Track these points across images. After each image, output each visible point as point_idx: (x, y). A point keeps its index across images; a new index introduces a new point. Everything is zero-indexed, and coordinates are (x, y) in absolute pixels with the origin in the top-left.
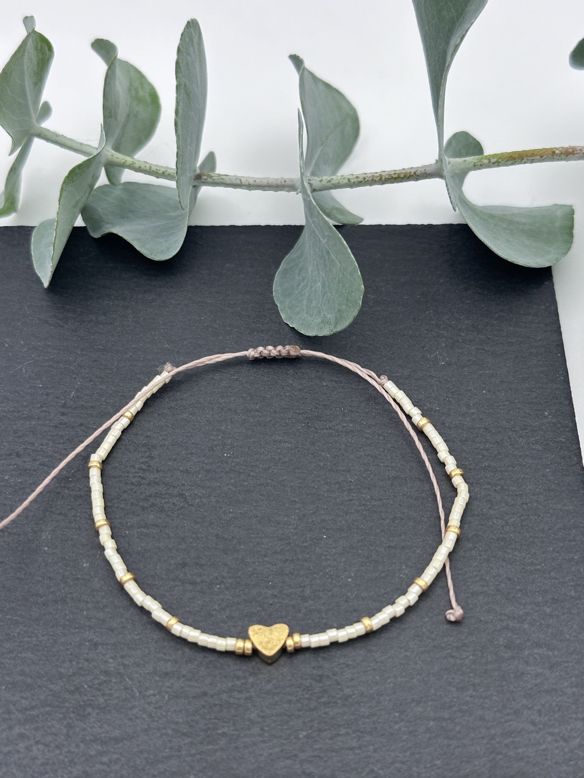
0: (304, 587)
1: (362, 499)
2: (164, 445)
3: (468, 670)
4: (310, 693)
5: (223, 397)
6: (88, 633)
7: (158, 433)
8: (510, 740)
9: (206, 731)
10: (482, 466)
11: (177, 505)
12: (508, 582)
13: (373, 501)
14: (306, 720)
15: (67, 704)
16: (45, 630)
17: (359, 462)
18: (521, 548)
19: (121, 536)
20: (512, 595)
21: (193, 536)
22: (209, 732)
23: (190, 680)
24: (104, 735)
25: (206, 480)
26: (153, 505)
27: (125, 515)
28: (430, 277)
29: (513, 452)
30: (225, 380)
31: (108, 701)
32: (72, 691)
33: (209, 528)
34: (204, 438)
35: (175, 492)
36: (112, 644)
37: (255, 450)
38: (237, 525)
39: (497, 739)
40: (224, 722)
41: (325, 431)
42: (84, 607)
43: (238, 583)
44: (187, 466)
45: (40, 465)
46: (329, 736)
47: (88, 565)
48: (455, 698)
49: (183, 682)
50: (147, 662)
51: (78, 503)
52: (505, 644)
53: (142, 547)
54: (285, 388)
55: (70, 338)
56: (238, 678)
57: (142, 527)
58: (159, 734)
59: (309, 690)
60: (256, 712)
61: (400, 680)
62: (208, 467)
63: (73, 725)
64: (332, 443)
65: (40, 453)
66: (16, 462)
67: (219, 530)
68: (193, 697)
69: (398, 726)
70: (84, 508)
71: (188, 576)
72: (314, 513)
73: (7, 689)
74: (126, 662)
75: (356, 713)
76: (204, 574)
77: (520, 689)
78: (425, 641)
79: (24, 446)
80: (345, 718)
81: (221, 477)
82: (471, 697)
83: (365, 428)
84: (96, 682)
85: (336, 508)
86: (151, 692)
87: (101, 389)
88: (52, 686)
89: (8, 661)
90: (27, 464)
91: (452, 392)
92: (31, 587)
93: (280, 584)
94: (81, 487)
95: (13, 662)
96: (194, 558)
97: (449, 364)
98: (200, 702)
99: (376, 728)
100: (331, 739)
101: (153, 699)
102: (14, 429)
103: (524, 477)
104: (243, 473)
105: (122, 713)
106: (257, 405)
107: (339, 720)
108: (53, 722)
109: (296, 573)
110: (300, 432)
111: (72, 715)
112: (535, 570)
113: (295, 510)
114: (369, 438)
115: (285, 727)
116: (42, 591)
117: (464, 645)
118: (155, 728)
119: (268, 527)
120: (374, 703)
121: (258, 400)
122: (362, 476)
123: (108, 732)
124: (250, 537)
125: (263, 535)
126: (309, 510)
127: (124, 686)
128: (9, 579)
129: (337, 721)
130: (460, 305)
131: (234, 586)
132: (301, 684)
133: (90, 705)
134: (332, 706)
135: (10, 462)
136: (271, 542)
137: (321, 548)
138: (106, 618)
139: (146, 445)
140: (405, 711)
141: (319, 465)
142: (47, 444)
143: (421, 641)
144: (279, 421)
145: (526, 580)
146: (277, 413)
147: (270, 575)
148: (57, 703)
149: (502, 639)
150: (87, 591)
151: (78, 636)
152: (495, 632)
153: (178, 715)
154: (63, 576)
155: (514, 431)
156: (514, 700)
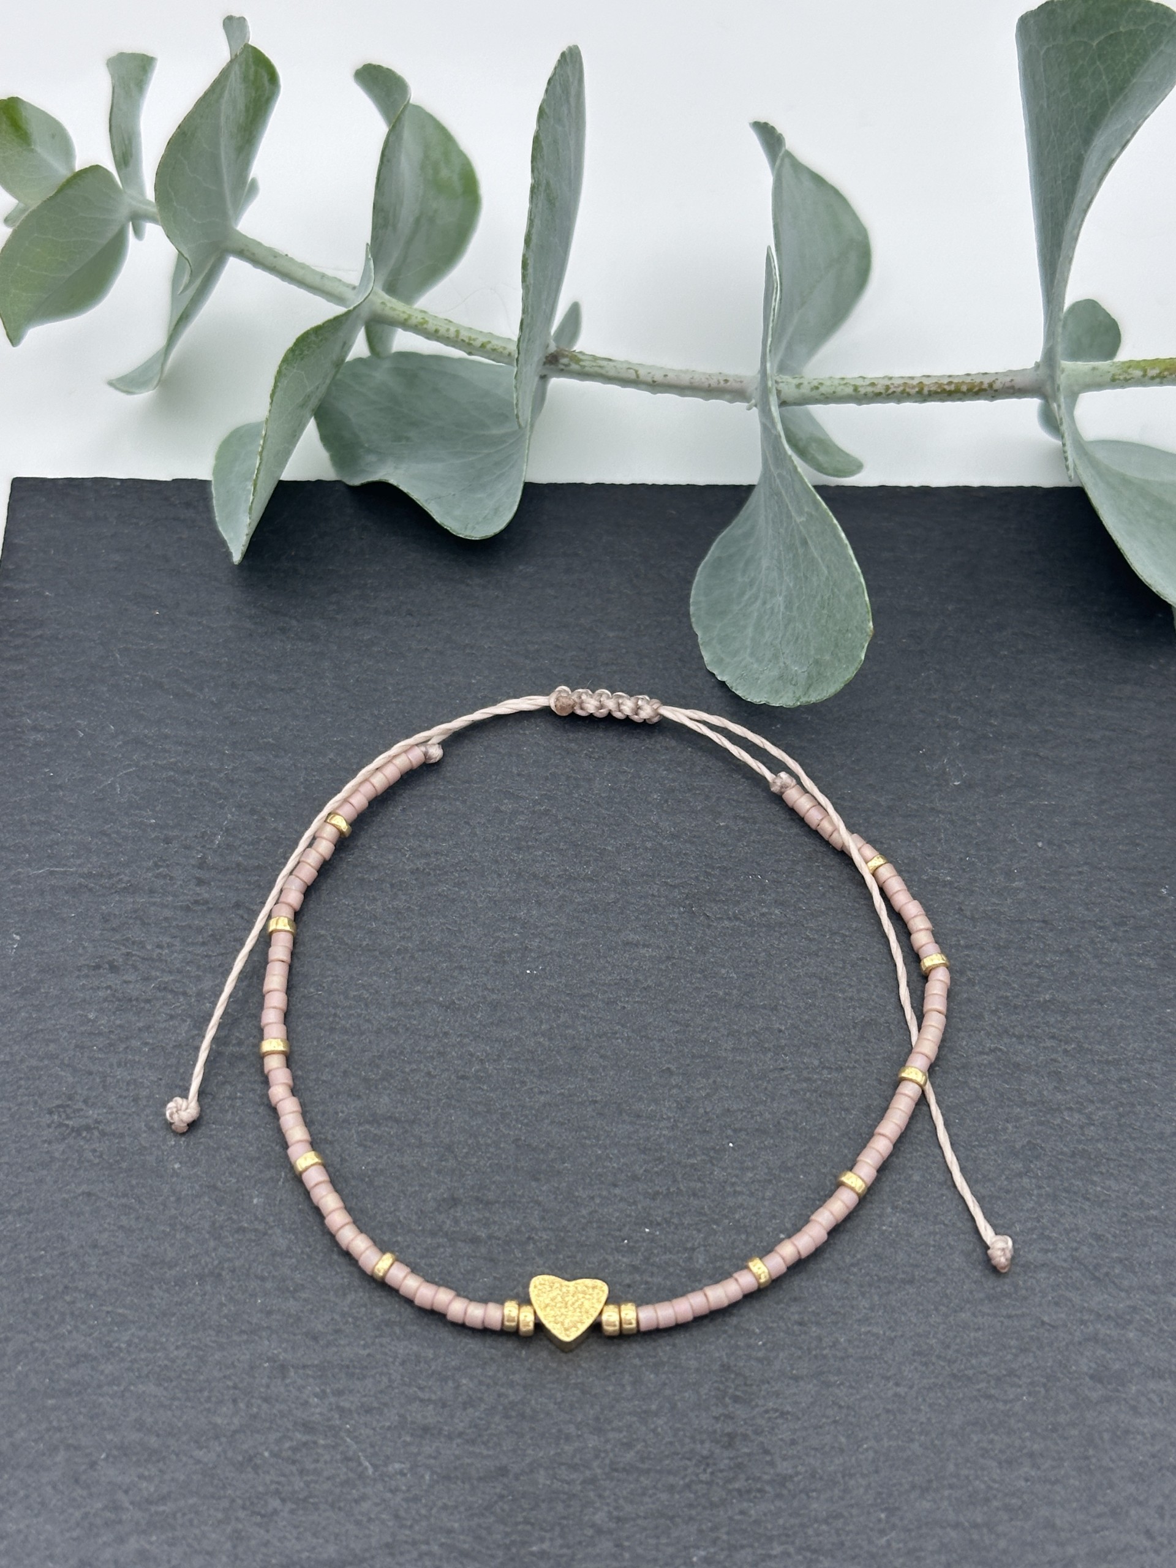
0: (693, 1249)
1: (802, 1066)
2: (406, 950)
3: (1020, 1425)
4: (709, 1470)
5: (520, 849)
6: (267, 1343)
7: (392, 923)
9: (508, 1548)
11: (434, 1077)
12: (1094, 1243)
13: (825, 1072)
14: (704, 1527)
15: (229, 1492)
16: (182, 1337)
17: (795, 990)
18: (1120, 1172)
19: (326, 1139)
20: (1105, 1270)
21: (470, 1142)
22: (514, 1550)
23: (473, 1442)
24: (307, 1554)
25: (492, 1024)
26: (388, 1076)
27: (331, 1097)
28: (926, 599)
29: (1099, 971)
30: (523, 813)
31: (312, 1485)
32: (242, 1464)
33: (501, 1126)
34: (485, 935)
35: (429, 1049)
36: (316, 1366)
37: (588, 961)
38: (557, 1120)
40: (542, 1529)
41: (727, 923)
42: (258, 1289)
43: (562, 1240)
44: (453, 994)
45: (159, 989)
46: (749, 1559)
47: (261, 1200)
48: (994, 1481)
49: (458, 1445)
50: (385, 1405)
51: (237, 1071)
52: (1091, 1371)
53: (368, 1164)
54: (644, 831)
55: (209, 719)
56: (568, 1438)
57: (369, 1122)
58: (415, 1554)
59: (708, 1465)
60: (606, 1508)
61: (886, 1445)
62: (494, 996)
63: (243, 1534)
64: (739, 949)
65: (157, 964)
66: (109, 983)
67: (520, 1130)
68: (480, 1479)
69: (885, 1539)
70: (249, 1081)
71: (462, 1225)
72: (708, 1096)
73: (111, 1459)
74: (347, 1405)
75: (802, 1512)
76: (495, 1222)
77: (1122, 1463)
78: (933, 1364)
79: (124, 950)
80: (781, 1522)
81: (521, 1019)
82: (1027, 1480)
83: (805, 918)
84: (287, 1445)
85: (752, 1084)
86: (397, 1466)
87: (275, 829)
88: (199, 1454)
89: (111, 1401)
90: (131, 986)
91: (977, 844)
92: (149, 1247)
94: (243, 1037)
95: (120, 1402)
96: (473, 1187)
97: (969, 785)
98: (494, 1487)
99: (842, 1544)
101: (402, 1482)
102: (102, 914)
103: (1122, 1027)
104: (566, 1011)
105: (340, 1509)
106: (588, 868)
107: (769, 1526)
108: (203, 1528)
109: (676, 1220)
110: (676, 926)
111: (241, 1514)
112: (1148, 1218)
113: (670, 1090)
114: (814, 939)
115: (664, 1540)
116: (171, 1254)
117: (1011, 1373)
118: (406, 1542)
119: (617, 1123)
120: (837, 1492)
121: (591, 856)
122: (801, 1019)
123: (314, 1548)
124: (583, 1146)
125: (608, 1142)
126: (698, 1090)
127: (341, 1453)
128: (105, 1230)
129: (766, 1528)
130: (989, 660)
131: (553, 1247)
132: (692, 1451)
133: (277, 1492)
134: (755, 1497)
135: (97, 983)
136: (624, 1156)
137: (723, 1169)
138: (302, 1311)
139: (369, 950)
140: (898, 1509)
141: (716, 995)
142: (170, 945)
143: (926, 1364)
144: (633, 900)
145: (1131, 1238)
146: (628, 885)
147: (624, 1225)
148: (211, 1490)
149: (1085, 1360)
150: (262, 1254)
151: (248, 1349)
152: (1071, 1347)
153: (452, 1514)
154: (214, 1223)
155: (1101, 928)
156: (1111, 1486)
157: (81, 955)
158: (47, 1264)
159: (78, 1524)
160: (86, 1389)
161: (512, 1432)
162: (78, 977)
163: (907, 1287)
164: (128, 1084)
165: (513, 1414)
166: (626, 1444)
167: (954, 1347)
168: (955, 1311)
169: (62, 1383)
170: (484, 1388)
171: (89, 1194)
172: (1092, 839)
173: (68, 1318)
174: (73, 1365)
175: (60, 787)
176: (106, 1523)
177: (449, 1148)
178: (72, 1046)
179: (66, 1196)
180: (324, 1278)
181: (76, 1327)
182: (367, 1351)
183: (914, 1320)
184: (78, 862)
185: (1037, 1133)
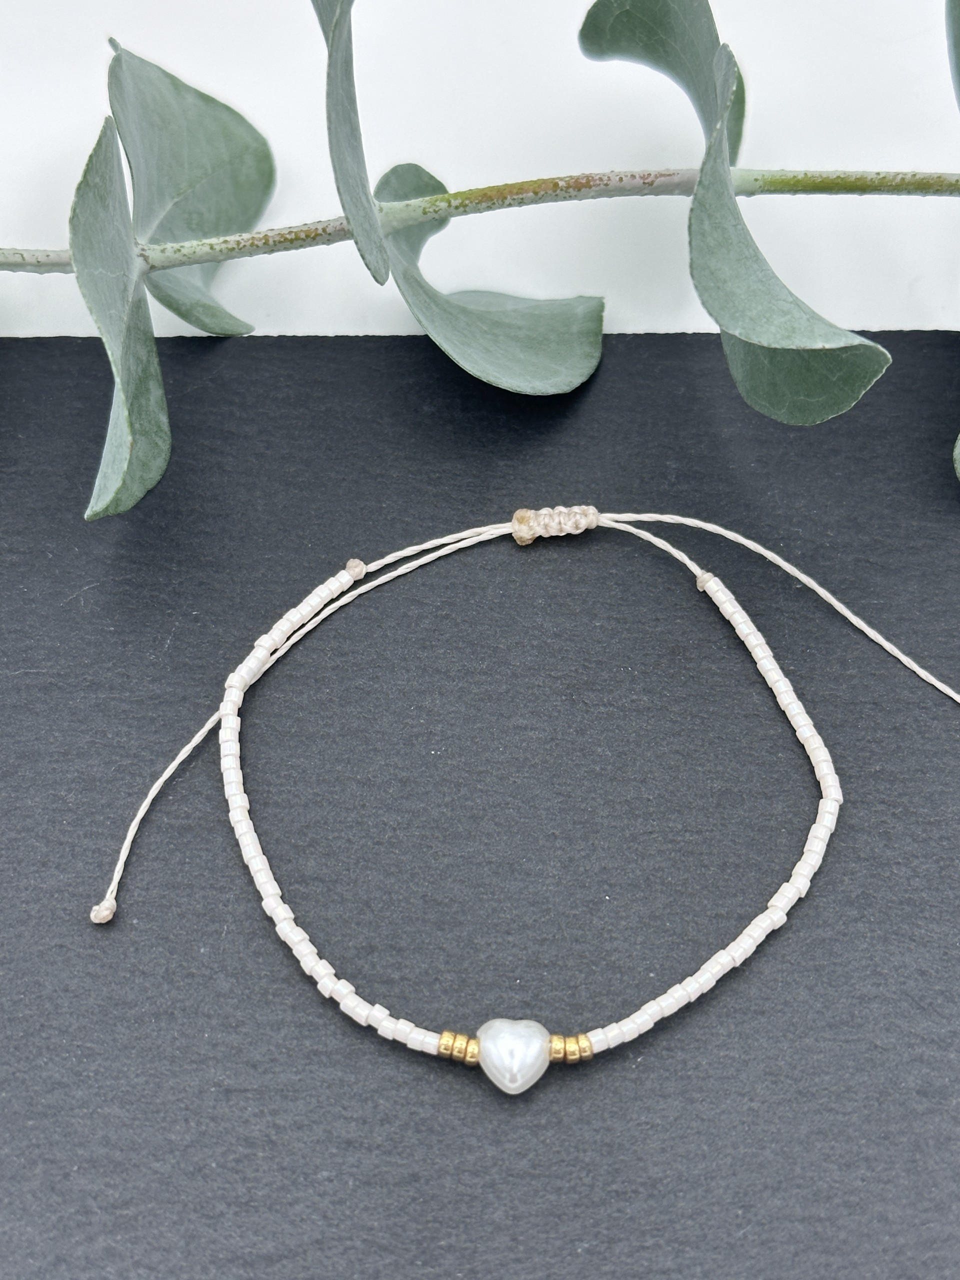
0: (576, 987)
1: (667, 829)
2: (328, 734)
3: (857, 1134)
5: (425, 648)
6: (213, 1070)
7: (316, 713)
8: (931, 1254)
9: (419, 1243)
10: (871, 772)
11: (354, 843)
12: (920, 978)
13: (687, 834)
14: (587, 1223)
15: (183, 1197)
16: (141, 1067)
17: (661, 765)
18: (941, 916)
20: (929, 1000)
21: (384, 898)
22: (425, 1245)
23: (389, 1153)
24: (248, 1250)
25: (402, 797)
26: (314, 843)
29: (923, 745)
30: (427, 617)
31: (253, 1191)
32: (193, 1174)
33: (411, 884)
34: (396, 722)
35: (349, 819)
36: (255, 1090)
37: (484, 743)
38: (458, 878)
39: (909, 1254)
40: (449, 1227)
41: (602, 709)
42: (205, 1025)
43: (464, 981)
44: (369, 772)
45: (118, 771)
46: (626, 1251)
47: (207, 950)
48: (836, 1182)
49: (377, 1156)
50: (314, 1122)
51: (185, 840)
52: (918, 1087)
54: (531, 632)
56: (471, 1149)
57: (297, 882)
58: (341, 1249)
59: (589, 1171)
60: (503, 1208)
61: (742, 1152)
62: (404, 774)
63: (195, 1233)
64: (613, 731)
65: (117, 750)
66: (76, 767)
67: (427, 887)
68: (395, 1185)
69: (742, 1232)
70: (196, 849)
71: (379, 969)
72: (587, 856)
73: (82, 1171)
74: (282, 1123)
75: (671, 1209)
76: (406, 966)
77: (945, 1165)
78: (782, 1082)
79: (88, 738)
80: (653, 1218)
81: (427, 793)
82: (863, 1180)
83: (669, 703)
84: (231, 1157)
85: (625, 846)
86: (325, 1174)
88: (156, 1165)
89: (80, 1121)
90: (95, 769)
91: (816, 638)
92: (113, 990)
93: (534, 983)
94: (190, 811)
95: (89, 1123)
96: (387, 936)
98: (408, 1191)
99: (705, 1236)
100: (630, 1255)
101: (329, 1187)
102: (70, 708)
103: (942, 793)
104: (465, 785)
105: (277, 1211)
106: (483, 663)
107: (643, 1222)
108: (163, 1229)
109: (560, 963)
110: (559, 711)
111: (193, 1216)
113: (554, 852)
114: (677, 722)
115: (553, 1235)
116: (131, 997)
117: (849, 1089)
118: (333, 1239)
119: (510, 881)
120: (700, 1191)
121: (486, 653)
122: (666, 790)
123: (255, 1244)
124: (481, 900)
125: (502, 896)
126: (579, 851)
127: (278, 1164)
128: (75, 976)
129: (640, 1223)
130: (826, 480)
131: (456, 987)
132: (577, 1158)
133: (223, 1197)
134: (630, 1197)
135: (66, 767)
136: (516, 908)
137: (600, 918)
138: (243, 1044)
139: (297, 736)
140: (751, 1206)
141: (593, 771)
142: (128, 734)
143: (775, 1083)
144: (522, 690)
145: (951, 973)
146: (517, 677)
147: (517, 967)
148: (167, 1195)
149: (912, 1078)
150: (209, 996)
151: (197, 1076)
152: (900, 1067)
153: (372, 1214)
154: (167, 970)
155: (923, 708)
156: (935, 1185)
157: (52, 743)
158: (26, 1006)
159: (54, 1227)
160: (60, 1112)
161: (422, 1144)
162: (50, 762)
163: (759, 1017)
164: (94, 852)
165: (423, 1128)
166: (520, 1153)
167: (799, 1068)
168: (801, 1037)
169: (39, 1107)
170: (398, 1107)
171: (61, 946)
172: (915, 632)
173: (44, 1051)
174: (48, 1092)
175: (33, 601)
176: (78, 1225)
177: (367, 904)
178: (46, 820)
179: (41, 948)
180: (261, 1015)
181: (51, 1059)
182: (299, 1077)
183: (765, 1045)
184: (49, 664)
185: (870, 884)
